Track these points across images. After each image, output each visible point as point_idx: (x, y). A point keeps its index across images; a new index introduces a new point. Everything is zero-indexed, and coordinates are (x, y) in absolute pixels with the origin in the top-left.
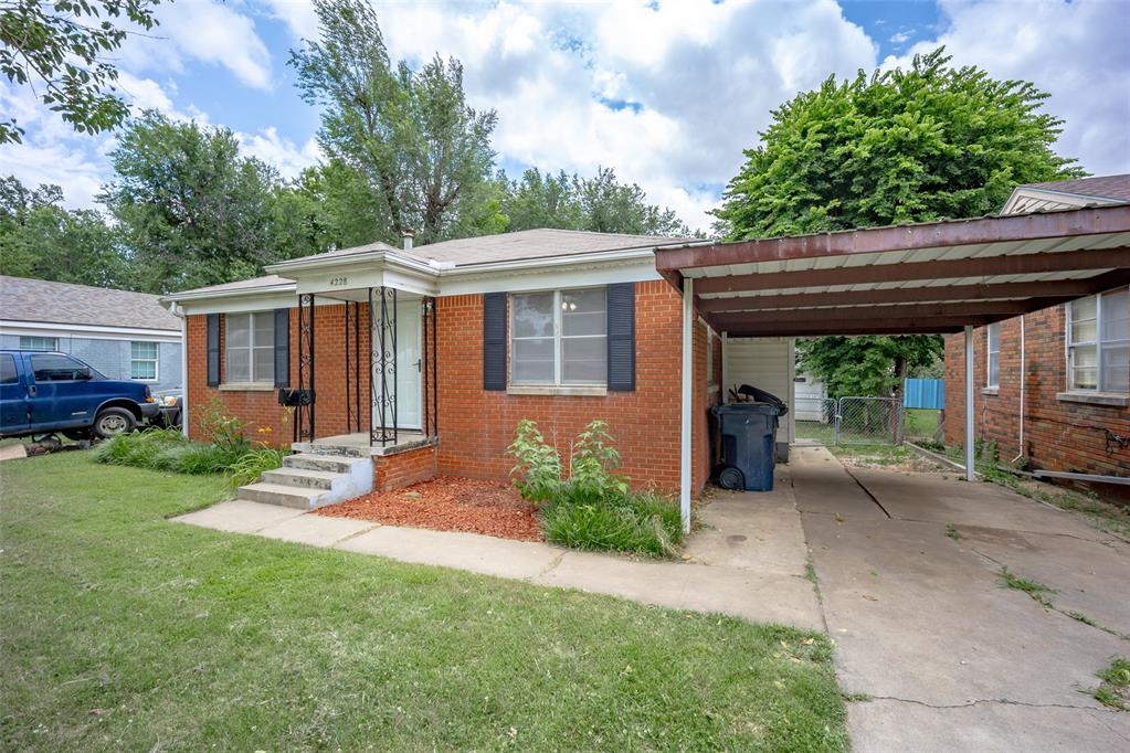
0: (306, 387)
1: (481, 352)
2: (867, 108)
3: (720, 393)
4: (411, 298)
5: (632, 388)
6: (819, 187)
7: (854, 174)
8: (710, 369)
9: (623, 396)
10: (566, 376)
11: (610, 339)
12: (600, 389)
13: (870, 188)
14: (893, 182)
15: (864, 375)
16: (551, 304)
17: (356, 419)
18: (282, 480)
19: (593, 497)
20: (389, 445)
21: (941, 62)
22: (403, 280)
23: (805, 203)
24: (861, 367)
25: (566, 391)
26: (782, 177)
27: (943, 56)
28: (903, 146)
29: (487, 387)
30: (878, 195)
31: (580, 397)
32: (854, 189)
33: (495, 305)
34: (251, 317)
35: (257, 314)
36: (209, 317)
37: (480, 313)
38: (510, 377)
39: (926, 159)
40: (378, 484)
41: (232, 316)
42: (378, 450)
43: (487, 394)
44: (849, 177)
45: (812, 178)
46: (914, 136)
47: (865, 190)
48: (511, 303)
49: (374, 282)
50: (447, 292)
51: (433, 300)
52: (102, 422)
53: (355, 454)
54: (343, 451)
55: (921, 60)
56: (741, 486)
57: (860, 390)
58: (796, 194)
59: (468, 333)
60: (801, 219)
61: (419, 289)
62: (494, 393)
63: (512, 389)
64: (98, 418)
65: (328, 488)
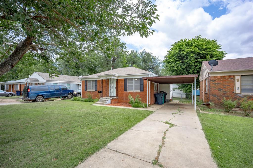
0: (102, 91)
1: (124, 86)
2: (187, 45)
3: (158, 92)
4: (115, 79)
5: (143, 91)
6: (179, 58)
7: (185, 56)
8: (156, 88)
9: (142, 92)
10: (135, 89)
11: (140, 85)
12: (139, 91)
13: (187, 58)
14: (190, 58)
15: (188, 89)
16: (133, 80)
17: (107, 95)
18: (100, 102)
19: (137, 103)
20: (113, 98)
21: (200, 37)
22: (115, 77)
23: (176, 61)
24: (187, 88)
25: (135, 91)
26: (173, 56)
27: (200, 36)
28: (192, 52)
29: (125, 91)
30: (188, 60)
31: (137, 92)
32: (184, 59)
33: (126, 80)
34: (91, 81)
35: (92, 80)
36: (85, 81)
37: (124, 81)
38: (128, 90)
39: (195, 54)
40: (111, 103)
41: (88, 81)
42: (111, 98)
43: (125, 92)
44: (184, 56)
45: (178, 57)
46: (193, 51)
47: (186, 59)
48: (128, 80)
49: (111, 78)
50: (119, 78)
51: (117, 79)
52: (68, 96)
53: (108, 99)
54: (107, 99)
55: (197, 37)
56: (158, 104)
57: (187, 92)
58: (175, 59)
59: (122, 84)
60: (176, 63)
61: (116, 78)
62: (126, 92)
63: (128, 91)
64: (68, 95)
65: (106, 103)
